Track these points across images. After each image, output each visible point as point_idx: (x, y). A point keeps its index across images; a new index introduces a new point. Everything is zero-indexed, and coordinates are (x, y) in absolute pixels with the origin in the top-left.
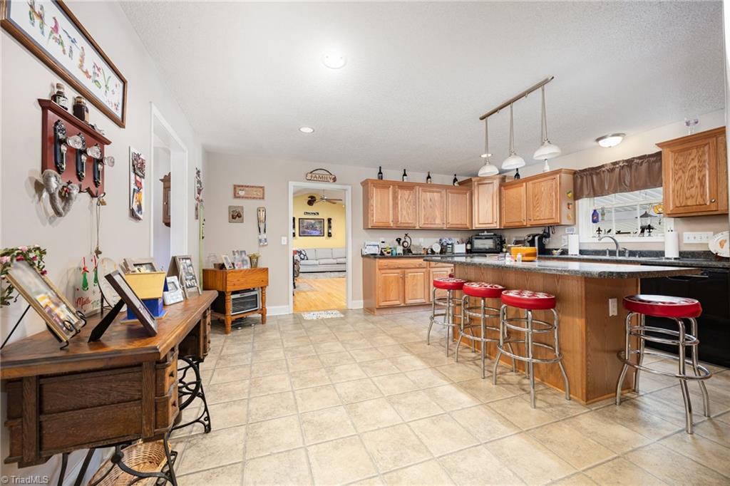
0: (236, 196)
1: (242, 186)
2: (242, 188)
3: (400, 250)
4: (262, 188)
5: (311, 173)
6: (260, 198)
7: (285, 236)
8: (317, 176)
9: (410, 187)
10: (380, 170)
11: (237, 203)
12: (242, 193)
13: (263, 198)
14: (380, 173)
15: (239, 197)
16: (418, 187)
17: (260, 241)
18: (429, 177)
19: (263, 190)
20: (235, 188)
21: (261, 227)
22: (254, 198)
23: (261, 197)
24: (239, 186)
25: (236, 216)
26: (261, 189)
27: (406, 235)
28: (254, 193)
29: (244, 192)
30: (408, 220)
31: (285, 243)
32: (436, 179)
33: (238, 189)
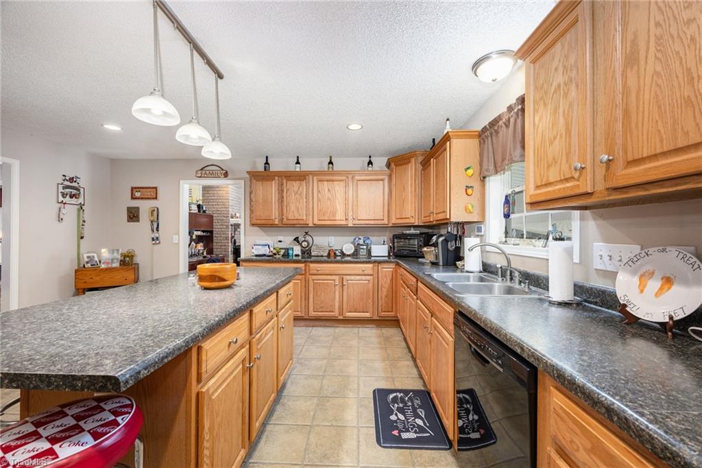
0: (133, 198)
1: (138, 188)
2: (137, 190)
3: (297, 250)
4: (156, 188)
5: (201, 170)
6: (153, 198)
7: (175, 234)
8: (208, 172)
9: (302, 177)
10: (267, 160)
11: (135, 203)
12: (138, 194)
13: (156, 198)
14: (267, 163)
15: (136, 198)
16: (311, 176)
17: (153, 239)
18: (331, 163)
19: (157, 190)
20: (132, 190)
21: (155, 225)
22: (148, 198)
23: (155, 196)
24: (136, 188)
25: (133, 215)
26: (154, 190)
27: (306, 233)
28: (148, 194)
29: (139, 193)
30: (297, 216)
31: (177, 242)
32: (339, 165)
33: (134, 190)
